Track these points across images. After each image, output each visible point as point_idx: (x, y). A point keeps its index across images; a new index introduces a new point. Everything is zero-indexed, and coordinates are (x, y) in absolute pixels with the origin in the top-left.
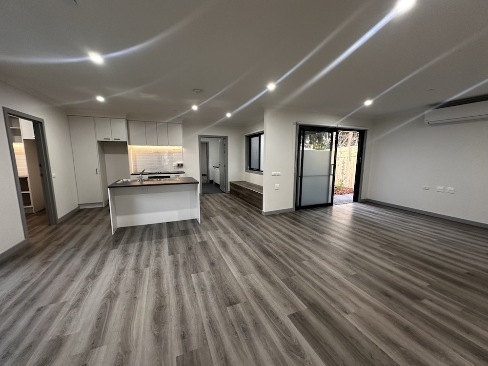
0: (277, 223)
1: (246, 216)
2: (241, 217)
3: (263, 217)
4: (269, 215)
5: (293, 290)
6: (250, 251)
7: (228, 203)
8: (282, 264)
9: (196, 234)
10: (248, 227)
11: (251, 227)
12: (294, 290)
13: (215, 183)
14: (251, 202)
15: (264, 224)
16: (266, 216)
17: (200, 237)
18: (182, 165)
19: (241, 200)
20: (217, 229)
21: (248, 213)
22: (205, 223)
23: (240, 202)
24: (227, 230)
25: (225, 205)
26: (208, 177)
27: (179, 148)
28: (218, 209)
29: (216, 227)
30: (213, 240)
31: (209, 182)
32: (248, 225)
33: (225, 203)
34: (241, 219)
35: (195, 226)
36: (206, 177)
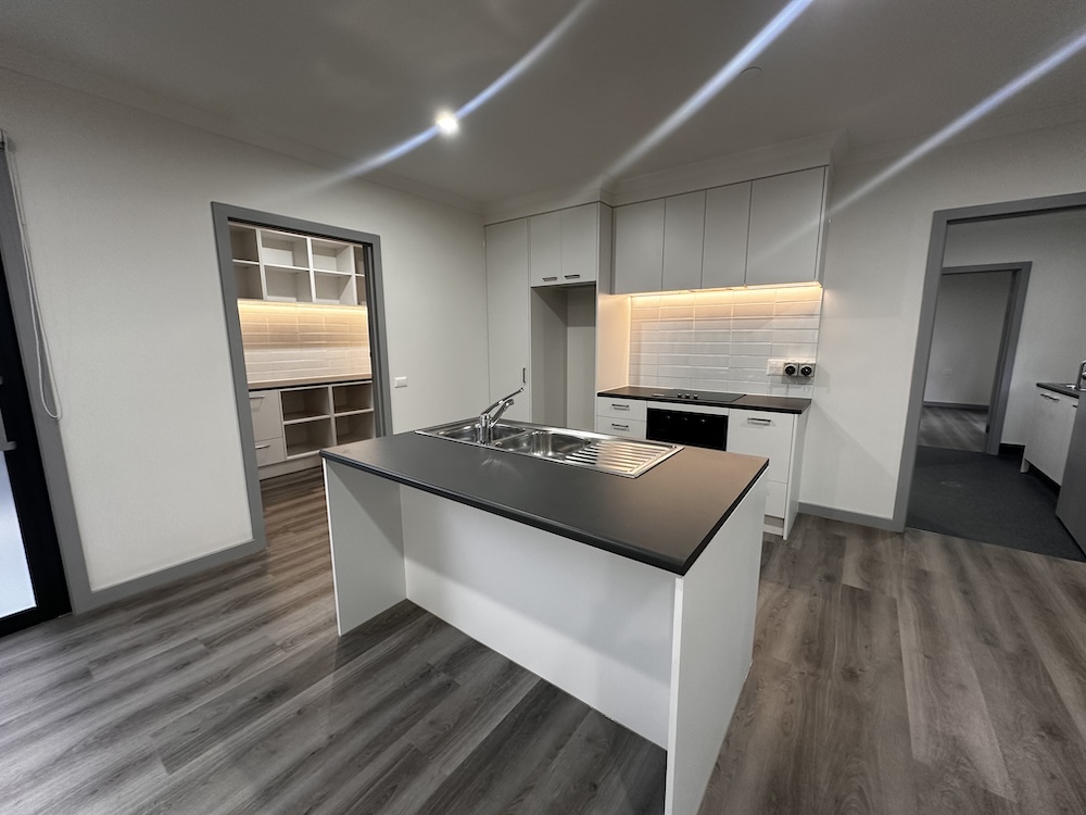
13: (1033, 470)
18: (807, 372)
26: (994, 427)
27: (808, 292)
31: (995, 452)
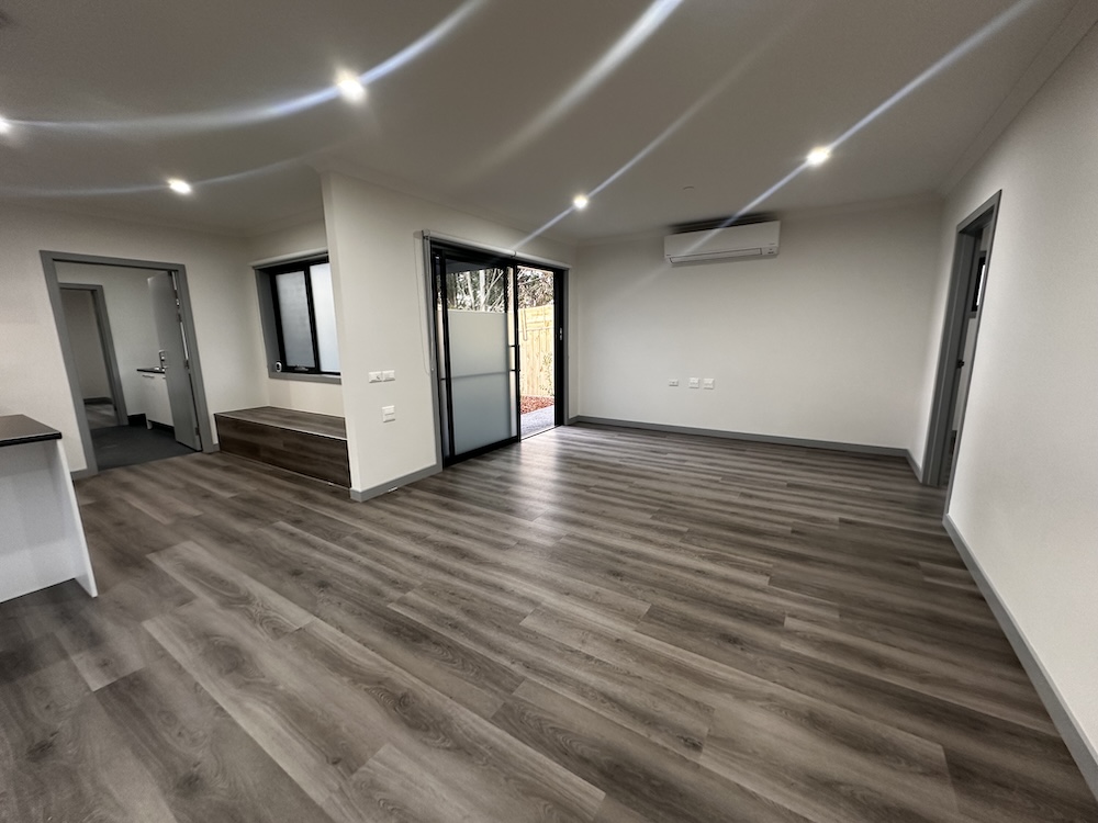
0: (406, 516)
1: (300, 516)
2: (282, 524)
3: (357, 508)
4: (376, 498)
5: (538, 742)
6: (350, 648)
7: (221, 485)
8: (468, 654)
9: (74, 658)
10: (317, 555)
11: (326, 551)
12: (541, 742)
13: (154, 423)
14: (308, 467)
15: (367, 529)
16: (366, 502)
17: (104, 665)
19: (270, 467)
20: (186, 599)
21: (306, 505)
22: (126, 588)
23: (266, 472)
24: (234, 588)
25: (207, 496)
26: (118, 408)
28: (180, 516)
29: (180, 590)
30: (177, 656)
31: (126, 423)
32: (314, 547)
33: (206, 486)
34: (282, 532)
35: (66, 617)
36: (111, 406)
